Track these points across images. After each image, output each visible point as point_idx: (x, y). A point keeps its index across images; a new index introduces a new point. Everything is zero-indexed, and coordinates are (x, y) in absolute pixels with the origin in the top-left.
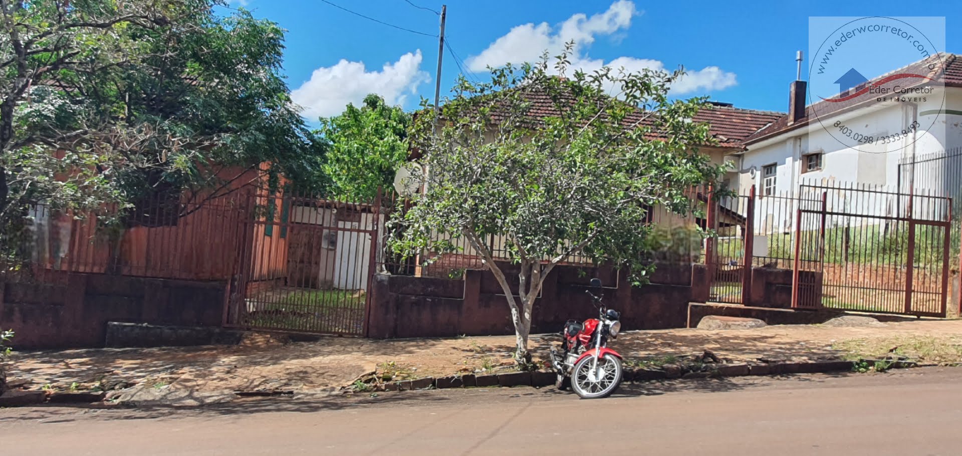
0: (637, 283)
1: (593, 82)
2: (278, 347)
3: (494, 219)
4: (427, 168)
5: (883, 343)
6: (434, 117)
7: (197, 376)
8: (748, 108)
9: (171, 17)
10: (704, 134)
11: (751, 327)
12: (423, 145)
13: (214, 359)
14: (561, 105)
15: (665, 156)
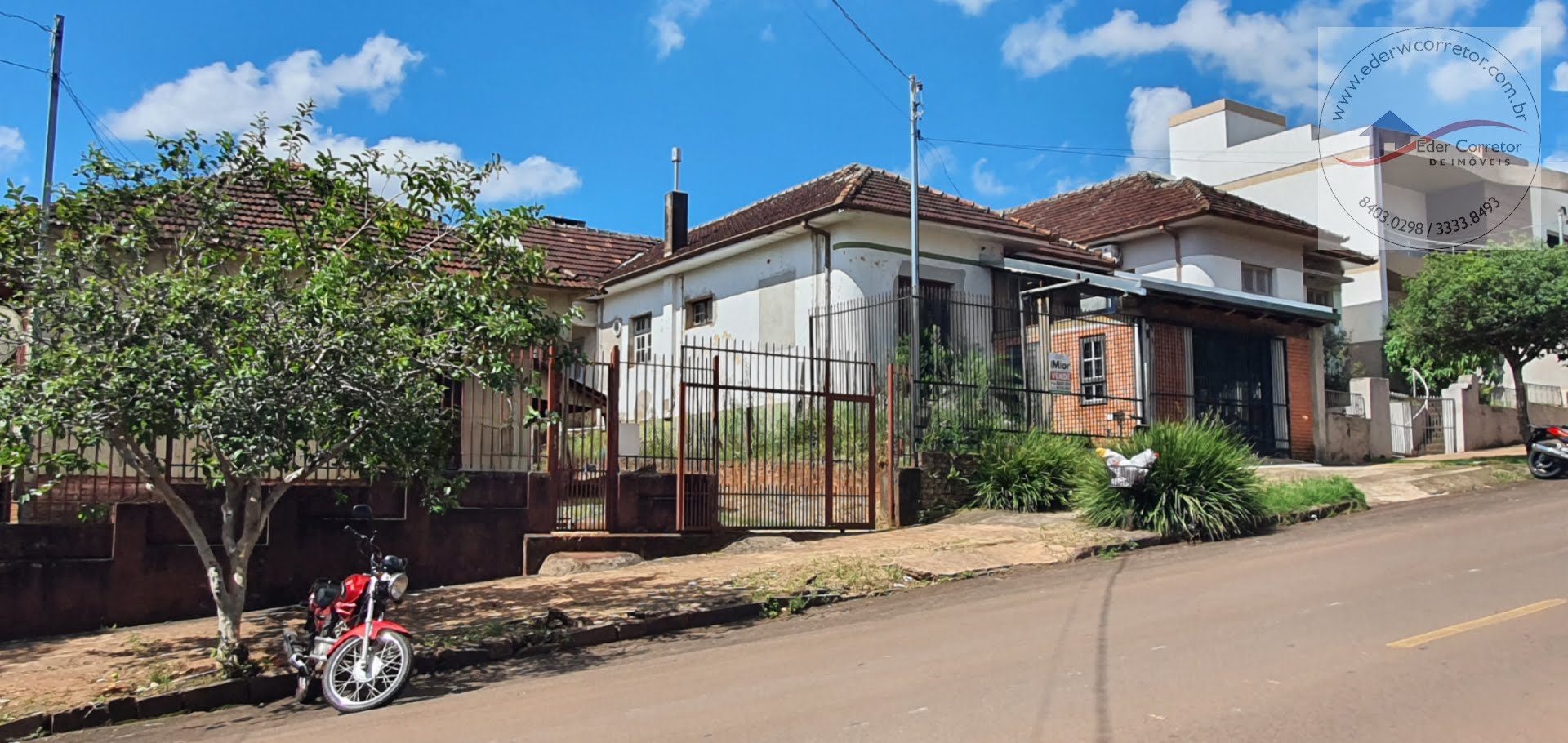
0: (437, 508)
1: (352, 174)
3: (169, 409)
4: (30, 315)
6: (38, 221)
8: (608, 230)
10: (536, 265)
11: (621, 565)
12: (13, 272)
14: (295, 210)
15: (475, 299)
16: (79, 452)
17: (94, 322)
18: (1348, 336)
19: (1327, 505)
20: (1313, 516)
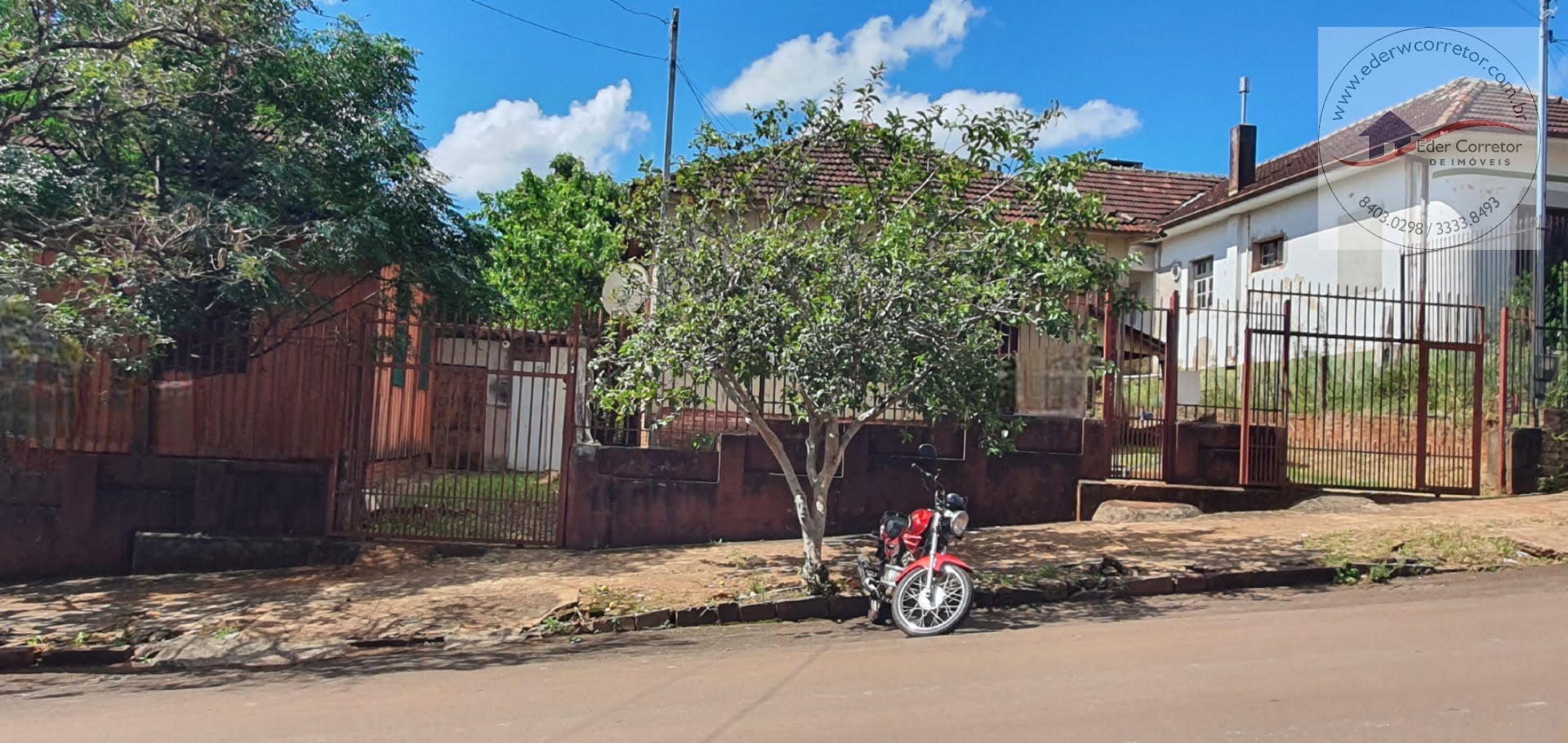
0: (994, 450)
1: (917, 130)
2: (418, 566)
3: (762, 352)
4: (656, 270)
5: (1382, 538)
6: (663, 189)
7: (284, 617)
8: (1167, 169)
9: (226, 32)
10: (1094, 211)
11: (1178, 517)
12: (645, 235)
13: (313, 589)
14: (867, 167)
15: (1032, 246)
16: (693, 388)
17: (705, 275)
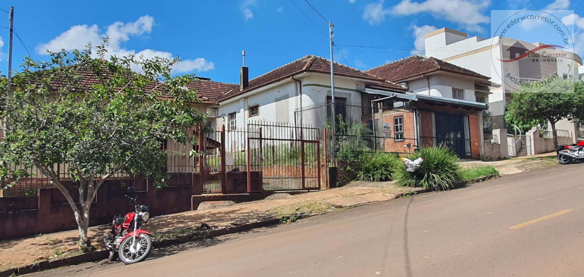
0: (159, 187)
1: (124, 64)
3: (58, 153)
4: (5, 120)
5: (293, 207)
6: (7, 84)
8: (219, 81)
10: (193, 96)
11: (227, 206)
15: (171, 109)
16: (25, 170)
17: (29, 121)
18: (491, 113)
19: (485, 176)
20: (480, 180)
